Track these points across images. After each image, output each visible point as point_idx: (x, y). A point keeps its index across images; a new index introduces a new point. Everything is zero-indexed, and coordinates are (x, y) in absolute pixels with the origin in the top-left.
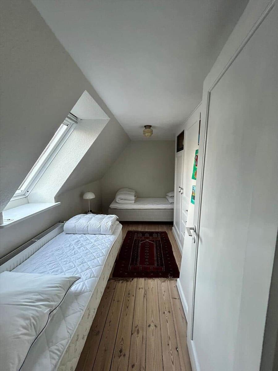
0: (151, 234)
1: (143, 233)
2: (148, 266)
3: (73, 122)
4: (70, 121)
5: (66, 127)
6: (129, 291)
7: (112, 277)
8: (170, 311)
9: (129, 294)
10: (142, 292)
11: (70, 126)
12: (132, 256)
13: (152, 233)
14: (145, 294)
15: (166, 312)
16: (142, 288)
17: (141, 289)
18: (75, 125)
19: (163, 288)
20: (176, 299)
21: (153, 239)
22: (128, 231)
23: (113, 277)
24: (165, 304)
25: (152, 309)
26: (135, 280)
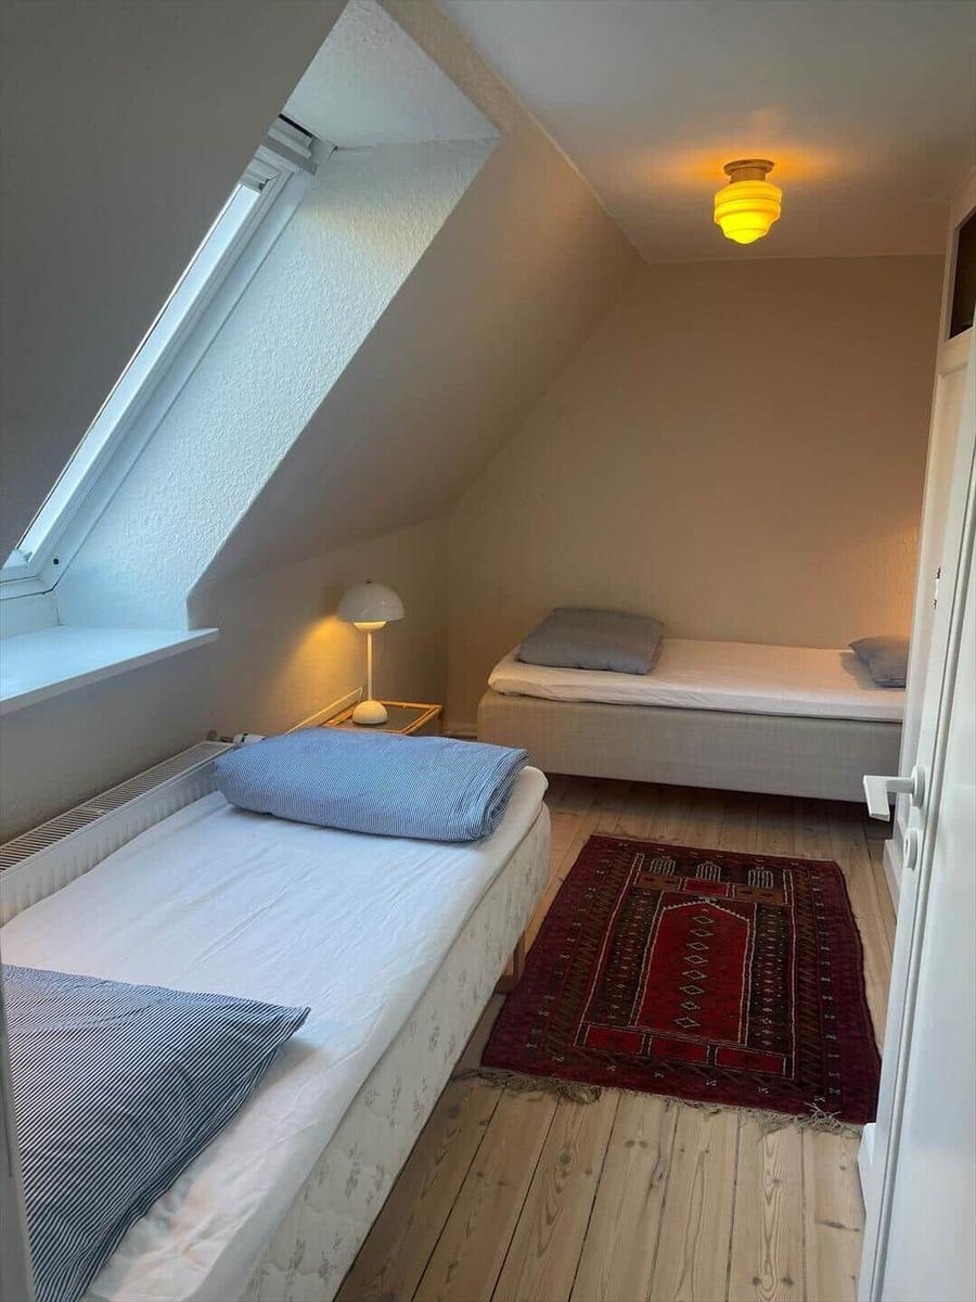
0: (736, 867)
1: (687, 859)
2: (695, 1039)
3: (294, 168)
4: (274, 162)
5: (255, 195)
6: (567, 1146)
7: (476, 1065)
8: (793, 1278)
9: (566, 1160)
10: (641, 1163)
11: (277, 189)
12: (604, 975)
13: (747, 862)
14: (658, 1178)
15: (766, 1280)
16: (643, 1144)
17: (637, 1147)
18: (303, 181)
19: (769, 1164)
20: (840, 1227)
21: (745, 899)
22: (593, 839)
23: (481, 1065)
24: (768, 1242)
25: (690, 1251)
26: (610, 1097)
